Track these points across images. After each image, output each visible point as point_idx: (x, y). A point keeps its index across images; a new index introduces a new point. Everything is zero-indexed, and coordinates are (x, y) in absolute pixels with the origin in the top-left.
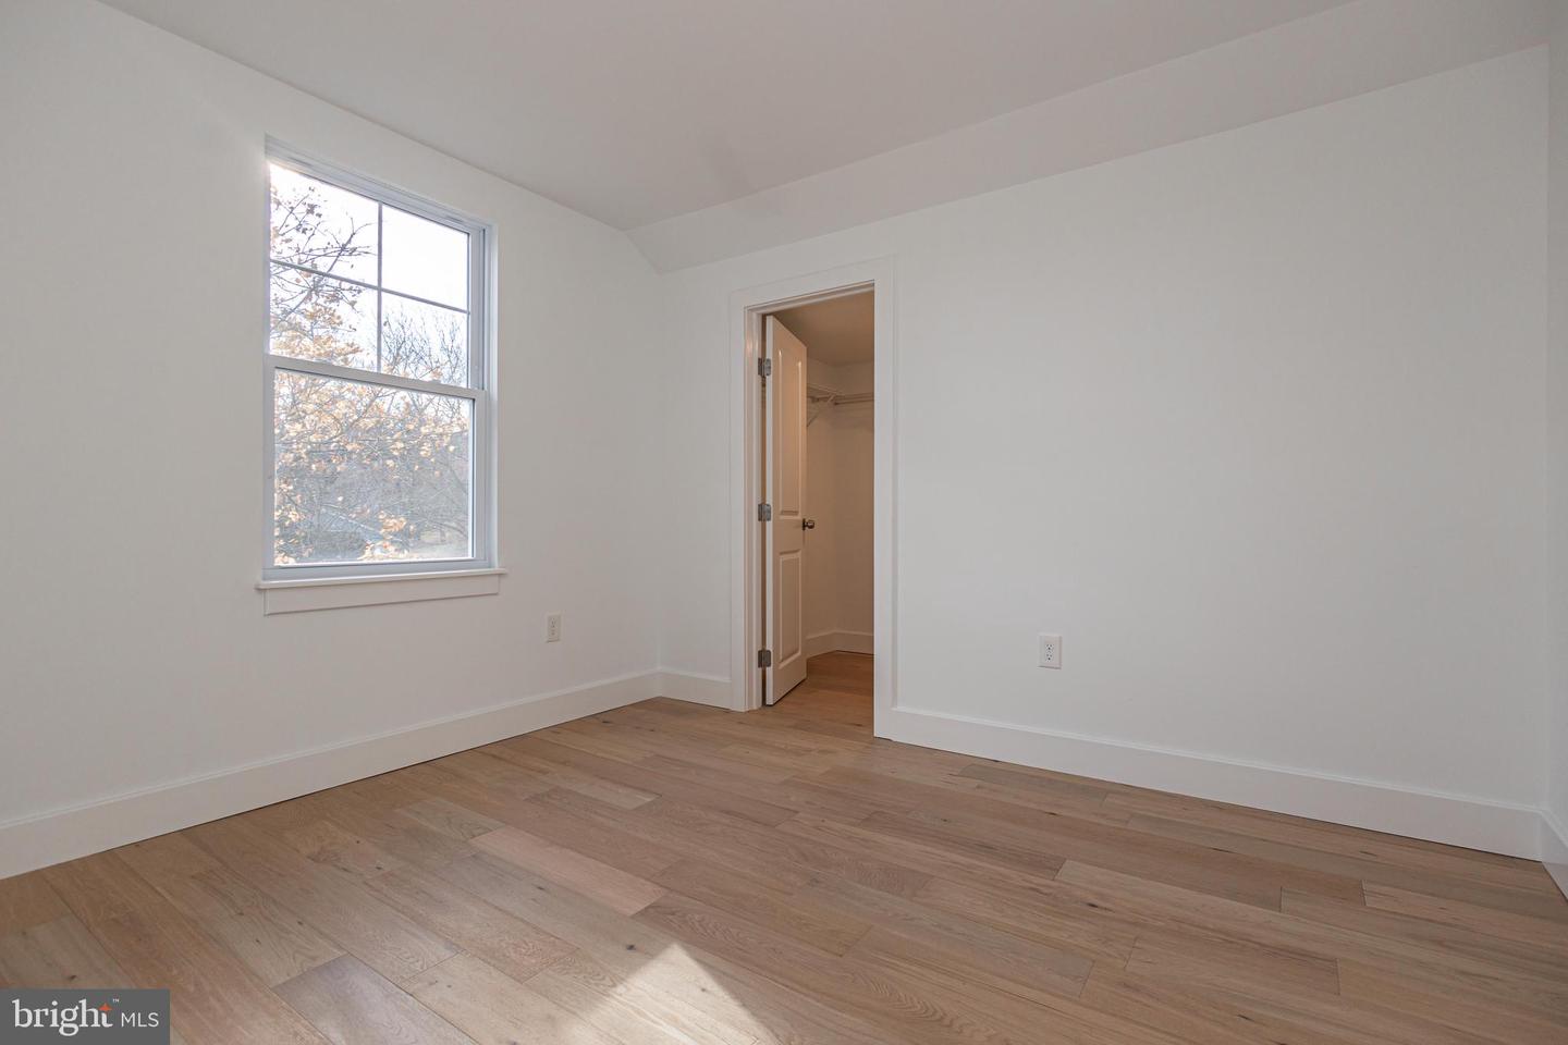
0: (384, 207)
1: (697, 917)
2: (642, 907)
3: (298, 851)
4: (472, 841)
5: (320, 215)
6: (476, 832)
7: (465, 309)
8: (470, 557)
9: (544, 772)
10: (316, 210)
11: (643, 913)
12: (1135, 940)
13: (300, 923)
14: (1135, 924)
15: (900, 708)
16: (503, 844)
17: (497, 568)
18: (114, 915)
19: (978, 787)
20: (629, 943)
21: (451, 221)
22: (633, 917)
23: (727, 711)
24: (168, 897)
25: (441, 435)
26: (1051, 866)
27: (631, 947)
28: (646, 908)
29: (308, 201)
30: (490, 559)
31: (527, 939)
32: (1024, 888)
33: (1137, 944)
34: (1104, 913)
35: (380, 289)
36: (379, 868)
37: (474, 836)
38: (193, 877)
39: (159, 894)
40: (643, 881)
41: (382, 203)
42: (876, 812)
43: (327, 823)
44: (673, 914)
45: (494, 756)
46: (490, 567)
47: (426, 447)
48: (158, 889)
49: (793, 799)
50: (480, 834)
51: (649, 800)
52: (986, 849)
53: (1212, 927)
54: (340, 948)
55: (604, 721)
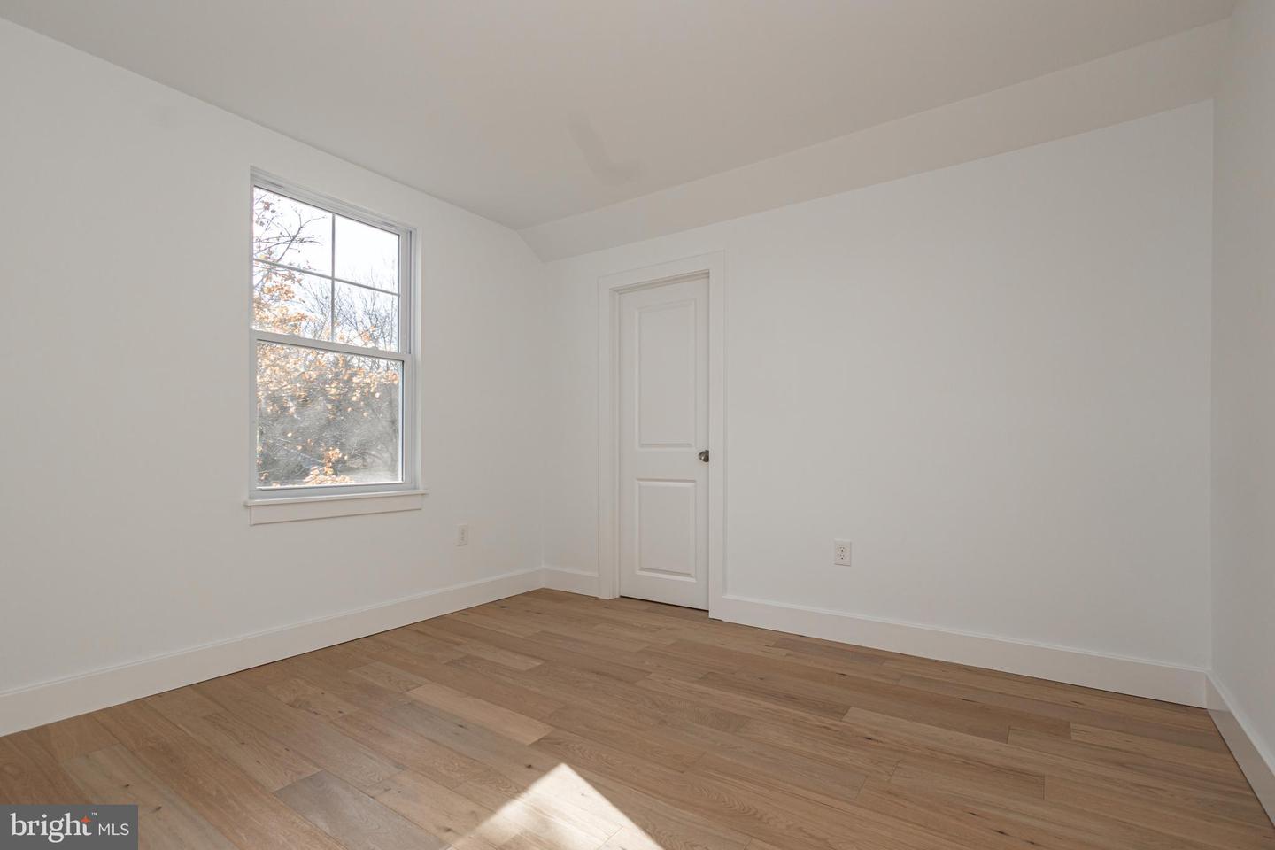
0: (337, 217)
1: (577, 746)
2: (536, 739)
3: (279, 699)
4: (408, 693)
5: (274, 212)
6: (410, 687)
7: (397, 292)
8: (400, 481)
9: (458, 644)
10: (271, 208)
11: (538, 744)
12: (898, 762)
13: (287, 750)
14: (899, 751)
15: (729, 596)
16: (430, 694)
17: (421, 491)
18: (150, 744)
19: (788, 655)
20: (529, 763)
21: (386, 226)
22: (530, 746)
23: (596, 598)
24: (189, 732)
25: (369, 384)
26: (839, 711)
27: (530, 766)
28: (539, 740)
29: (265, 200)
30: (416, 483)
31: (454, 761)
32: (818, 726)
33: (899, 765)
34: (876, 743)
35: (333, 279)
36: (340, 712)
37: (408, 690)
38: (205, 718)
39: (180, 729)
40: (535, 721)
41: (335, 213)
42: (709, 673)
43: (298, 680)
44: (559, 744)
45: (419, 632)
46: (415, 488)
47: (358, 393)
48: (180, 726)
49: (647, 663)
50: (414, 688)
51: (538, 664)
52: (791, 699)
53: (955, 753)
54: (319, 767)
55: (502, 606)
